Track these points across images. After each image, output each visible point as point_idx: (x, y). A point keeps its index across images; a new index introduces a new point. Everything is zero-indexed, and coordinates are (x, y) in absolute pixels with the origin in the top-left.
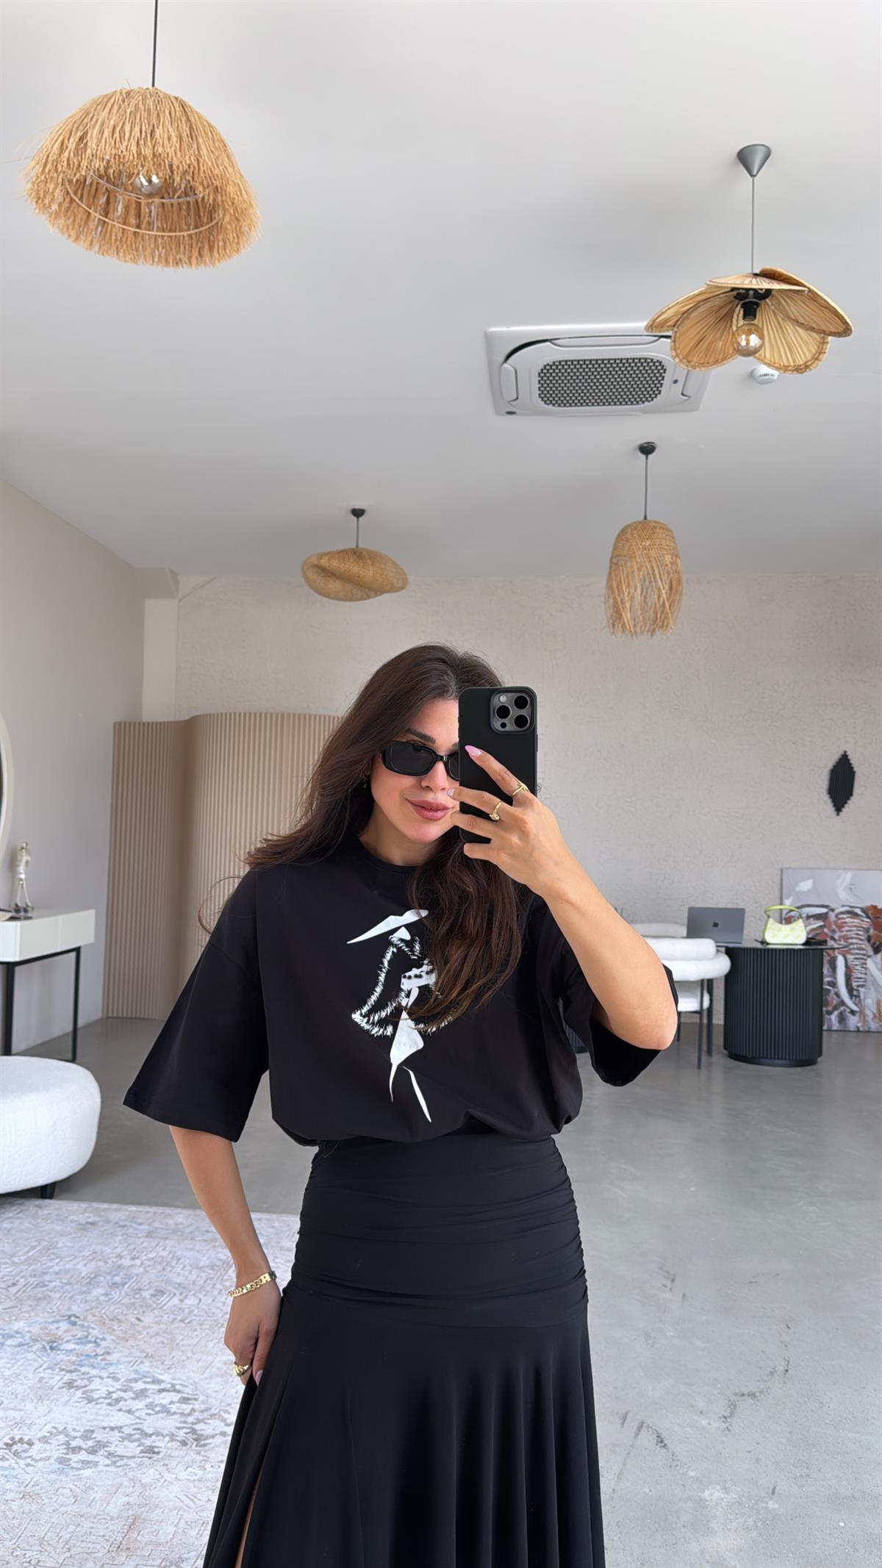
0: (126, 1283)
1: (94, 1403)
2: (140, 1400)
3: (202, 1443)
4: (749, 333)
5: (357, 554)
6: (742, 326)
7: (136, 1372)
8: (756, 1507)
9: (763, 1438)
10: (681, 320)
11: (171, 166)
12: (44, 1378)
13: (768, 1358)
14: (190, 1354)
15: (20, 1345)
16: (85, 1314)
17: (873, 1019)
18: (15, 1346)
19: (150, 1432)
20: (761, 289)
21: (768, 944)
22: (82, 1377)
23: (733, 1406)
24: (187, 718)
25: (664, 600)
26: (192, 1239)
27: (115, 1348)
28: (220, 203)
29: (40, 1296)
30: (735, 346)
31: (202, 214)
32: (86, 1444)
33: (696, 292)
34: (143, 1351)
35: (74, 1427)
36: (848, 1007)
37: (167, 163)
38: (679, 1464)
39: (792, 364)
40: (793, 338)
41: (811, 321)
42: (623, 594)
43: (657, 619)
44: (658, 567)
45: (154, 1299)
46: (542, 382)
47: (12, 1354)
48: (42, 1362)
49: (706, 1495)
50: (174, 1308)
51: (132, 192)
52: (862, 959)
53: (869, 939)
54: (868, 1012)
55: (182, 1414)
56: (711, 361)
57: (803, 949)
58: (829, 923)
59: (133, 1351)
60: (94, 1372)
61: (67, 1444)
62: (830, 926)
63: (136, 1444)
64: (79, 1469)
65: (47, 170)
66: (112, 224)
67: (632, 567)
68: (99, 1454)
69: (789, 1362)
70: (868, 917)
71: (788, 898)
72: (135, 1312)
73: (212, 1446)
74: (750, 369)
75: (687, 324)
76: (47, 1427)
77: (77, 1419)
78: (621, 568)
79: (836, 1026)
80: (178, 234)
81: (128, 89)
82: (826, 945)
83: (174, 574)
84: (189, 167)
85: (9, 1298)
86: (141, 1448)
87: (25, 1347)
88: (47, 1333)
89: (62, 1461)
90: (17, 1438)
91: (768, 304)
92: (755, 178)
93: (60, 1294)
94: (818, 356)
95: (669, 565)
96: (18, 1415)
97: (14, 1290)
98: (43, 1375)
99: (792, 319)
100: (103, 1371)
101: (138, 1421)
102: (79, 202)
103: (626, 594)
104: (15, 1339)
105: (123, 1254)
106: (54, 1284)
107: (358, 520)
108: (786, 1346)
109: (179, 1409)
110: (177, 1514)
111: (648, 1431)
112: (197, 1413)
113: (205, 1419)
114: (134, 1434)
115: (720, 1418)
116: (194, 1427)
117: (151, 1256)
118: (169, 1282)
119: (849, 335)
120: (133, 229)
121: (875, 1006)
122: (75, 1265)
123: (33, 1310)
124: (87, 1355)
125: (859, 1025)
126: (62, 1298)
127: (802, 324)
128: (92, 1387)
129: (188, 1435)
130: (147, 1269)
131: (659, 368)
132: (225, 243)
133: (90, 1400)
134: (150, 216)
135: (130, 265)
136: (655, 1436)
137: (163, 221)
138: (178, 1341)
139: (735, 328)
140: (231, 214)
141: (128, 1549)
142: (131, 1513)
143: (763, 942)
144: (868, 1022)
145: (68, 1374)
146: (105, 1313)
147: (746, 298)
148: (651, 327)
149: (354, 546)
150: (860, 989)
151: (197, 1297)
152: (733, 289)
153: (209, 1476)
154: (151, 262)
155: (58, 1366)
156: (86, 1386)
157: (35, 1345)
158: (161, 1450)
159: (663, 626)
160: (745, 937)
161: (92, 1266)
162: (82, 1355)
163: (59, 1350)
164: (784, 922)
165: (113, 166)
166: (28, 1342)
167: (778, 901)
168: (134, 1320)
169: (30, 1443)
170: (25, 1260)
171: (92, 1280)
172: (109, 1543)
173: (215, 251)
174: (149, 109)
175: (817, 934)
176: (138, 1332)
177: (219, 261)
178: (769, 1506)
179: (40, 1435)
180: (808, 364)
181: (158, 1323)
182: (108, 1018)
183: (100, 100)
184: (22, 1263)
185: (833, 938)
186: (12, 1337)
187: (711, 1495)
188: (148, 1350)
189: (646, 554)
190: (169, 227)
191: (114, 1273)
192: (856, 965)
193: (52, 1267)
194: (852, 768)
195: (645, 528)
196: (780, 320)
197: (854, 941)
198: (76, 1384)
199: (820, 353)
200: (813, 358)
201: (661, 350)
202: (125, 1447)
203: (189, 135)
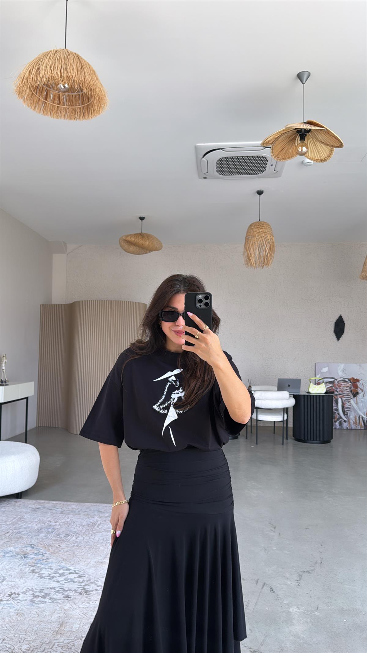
0: (53, 532)
1: (43, 578)
2: (62, 577)
3: (88, 593)
4: (302, 146)
5: (141, 235)
6: (299, 144)
7: (59, 566)
8: (311, 614)
9: (313, 588)
10: (275, 141)
11: (74, 80)
12: (22, 569)
13: (314, 557)
14: (81, 559)
15: (12, 556)
16: (38, 544)
17: (353, 424)
18: (10, 557)
19: (67, 590)
20: (307, 129)
21: (310, 393)
22: (38, 568)
23: (300, 576)
24: (71, 303)
25: (267, 254)
26: (79, 514)
27: (50, 557)
28: (93, 95)
29: (19, 537)
30: (297, 151)
31: (85, 100)
32: (41, 594)
33: (281, 130)
34: (62, 558)
35: (36, 588)
36: (343, 419)
37: (72, 79)
38: (280, 599)
39: (319, 159)
40: (320, 148)
41: (327, 142)
42: (251, 251)
43: (265, 261)
44: (265, 240)
45: (65, 538)
46: (218, 165)
47: (9, 560)
48: (21, 563)
49: (291, 610)
50: (73, 541)
51: (56, 90)
52: (349, 399)
53: (351, 391)
54: (351, 421)
55: (79, 582)
56: (287, 157)
57: (325, 395)
58: (335, 384)
59: (58, 558)
60: (42, 566)
61: (33, 594)
62: (335, 386)
63: (61, 594)
64: (38, 604)
65: (23, 82)
66: (48, 103)
67: (254, 240)
68: (46, 598)
69: (322, 559)
70: (351, 382)
71: (318, 375)
72: (58, 543)
73: (92, 594)
74: (302, 160)
75: (277, 142)
76: (25, 588)
77: (37, 585)
78: (250, 241)
79: (338, 427)
80: (75, 107)
81: (56, 49)
82: (334, 393)
83: (65, 244)
84: (81, 81)
85: (6, 538)
86: (63, 596)
87: (14, 557)
88: (22, 552)
89: (32, 601)
90: (13, 592)
91: (310, 135)
92: (304, 85)
93: (27, 536)
94: (330, 155)
95: (269, 239)
96: (13, 583)
97: (8, 535)
98: (22, 568)
99: (320, 141)
100: (46, 566)
101: (62, 585)
102: (36, 95)
103: (252, 251)
104: (10, 554)
105: (51, 520)
106: (24, 532)
107: (142, 221)
108: (321, 553)
109: (78, 580)
110: (80, 620)
111: (267, 586)
112: (85, 582)
113: (88, 584)
114: (60, 590)
115: (295, 581)
116: (85, 587)
117: (63, 521)
118: (71, 531)
119: (342, 147)
120: (57, 105)
121: (354, 419)
122: (32, 525)
123: (16, 542)
124: (39, 560)
125: (348, 426)
126: (28, 537)
127: (324, 143)
128: (42, 572)
129: (82, 591)
130: (62, 526)
131: (265, 160)
132: (94, 111)
133: (41, 577)
134: (63, 100)
135: (55, 119)
136: (270, 588)
137: (69, 102)
138: (76, 554)
139: (296, 145)
140: (97, 99)
141: (61, 633)
142: (61, 620)
143: (308, 393)
144: (351, 425)
145: (32, 567)
146: (46, 543)
147: (301, 132)
148: (263, 144)
149: (141, 232)
150: (348, 411)
151: (83, 537)
152: (296, 129)
153: (92, 606)
154: (64, 118)
155: (28, 564)
156: (40, 572)
157: (17, 556)
158: (72, 596)
159: (267, 264)
160: (301, 391)
161: (39, 525)
162: (37, 560)
163: (28, 558)
164: (316, 384)
165: (51, 80)
166: (15, 554)
167: (314, 376)
168: (58, 546)
169: (19, 594)
170: (12, 523)
171: (39, 531)
172: (53, 631)
173: (90, 113)
174: (65, 58)
175: (330, 389)
176: (60, 550)
177: (91, 117)
178: (316, 614)
179: (22, 591)
180: (326, 158)
181: (67, 547)
182: (39, 427)
183: (45, 53)
184: (10, 524)
185: (336, 391)
186: (8, 553)
187: (293, 610)
188: (64, 558)
189: (260, 235)
190: (71, 104)
191: (48, 528)
192: (346, 402)
193: (23, 526)
194: (344, 322)
195: (259, 224)
196: (314, 141)
197: (345, 392)
198: (35, 571)
199: (331, 154)
200: (328, 156)
201: (267, 153)
202: (57, 595)
203: (81, 68)
